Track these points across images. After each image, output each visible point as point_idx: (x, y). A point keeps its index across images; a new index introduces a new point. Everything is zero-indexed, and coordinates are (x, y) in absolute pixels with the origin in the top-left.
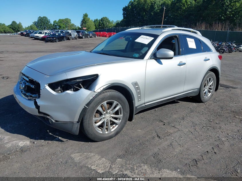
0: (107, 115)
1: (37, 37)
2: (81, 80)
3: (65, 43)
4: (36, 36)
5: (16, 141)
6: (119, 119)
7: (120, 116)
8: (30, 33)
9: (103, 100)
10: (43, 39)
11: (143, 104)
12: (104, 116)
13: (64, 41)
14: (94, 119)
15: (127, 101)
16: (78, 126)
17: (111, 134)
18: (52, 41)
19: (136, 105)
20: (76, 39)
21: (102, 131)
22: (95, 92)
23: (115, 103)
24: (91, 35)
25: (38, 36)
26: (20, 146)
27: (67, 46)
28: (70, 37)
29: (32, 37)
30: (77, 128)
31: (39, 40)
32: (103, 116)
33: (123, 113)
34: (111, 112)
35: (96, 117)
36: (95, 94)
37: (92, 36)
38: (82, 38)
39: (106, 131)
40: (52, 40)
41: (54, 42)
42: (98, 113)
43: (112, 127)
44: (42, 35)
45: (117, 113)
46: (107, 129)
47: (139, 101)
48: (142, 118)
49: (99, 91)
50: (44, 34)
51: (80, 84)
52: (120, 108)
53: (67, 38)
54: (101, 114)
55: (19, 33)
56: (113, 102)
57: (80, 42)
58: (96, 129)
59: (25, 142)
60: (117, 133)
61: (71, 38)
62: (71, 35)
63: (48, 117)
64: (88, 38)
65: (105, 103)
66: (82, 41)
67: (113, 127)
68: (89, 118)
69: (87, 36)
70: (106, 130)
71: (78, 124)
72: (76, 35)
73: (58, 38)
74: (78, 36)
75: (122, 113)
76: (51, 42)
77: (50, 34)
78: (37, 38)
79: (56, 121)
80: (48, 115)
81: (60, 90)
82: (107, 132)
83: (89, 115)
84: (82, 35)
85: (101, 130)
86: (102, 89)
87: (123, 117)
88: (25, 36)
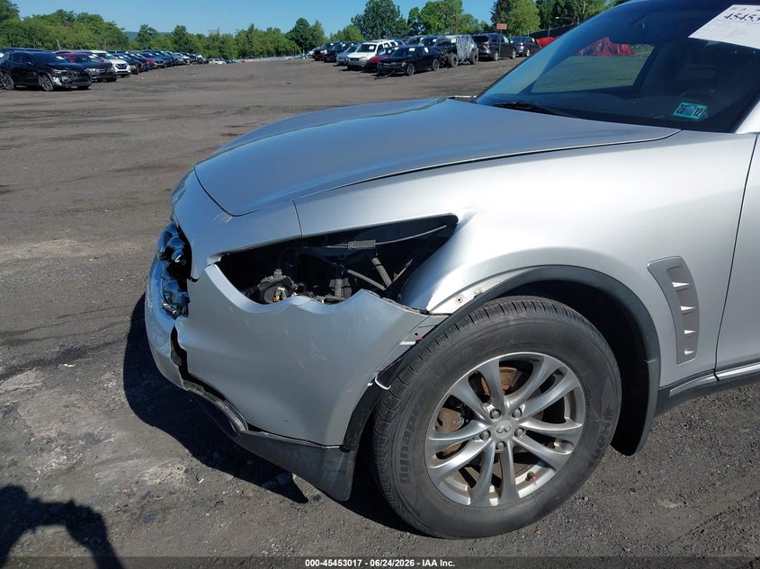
0: (502, 424)
1: (355, 63)
2: (371, 244)
3: (436, 77)
4: (352, 59)
5: (136, 461)
6: (564, 443)
7: (571, 427)
8: (339, 52)
9: (482, 349)
10: (371, 67)
11: (706, 373)
12: (482, 427)
13: (433, 70)
14: (434, 440)
15: (613, 359)
16: (345, 464)
17: (513, 511)
18: (395, 72)
19: (664, 381)
20: (472, 63)
21: (471, 494)
22: (428, 313)
23: (548, 364)
24: (522, 48)
25: (357, 59)
26: (148, 484)
27: (439, 87)
28: (453, 56)
29: (341, 64)
30: (342, 471)
31: (359, 72)
32: (475, 426)
33: (588, 416)
34: (523, 407)
35: (445, 428)
36: (426, 323)
37: (525, 50)
38: (490, 59)
39: (492, 496)
40: (397, 70)
41: (401, 75)
42: (458, 410)
43: (524, 476)
44: (369, 56)
45: (553, 414)
46: (497, 481)
47: (681, 358)
48: (690, 425)
49: (452, 307)
50: (374, 50)
51: (376, 261)
52: (572, 392)
53: (443, 59)
54: (469, 416)
55: (311, 52)
56: (538, 361)
57: (485, 72)
58: (442, 486)
59: (168, 471)
60: (546, 506)
61: (455, 59)
62: (455, 51)
63: (220, 404)
64: (511, 58)
65: (490, 366)
66: (489, 68)
67: (530, 478)
68: (407, 435)
69: (506, 52)
70: (492, 489)
71: (346, 458)
72: (473, 50)
73: (414, 63)
74: (479, 54)
75: (581, 415)
76: (392, 76)
77: (393, 51)
78: (354, 66)
79: (252, 428)
80: (222, 398)
81: (282, 283)
82: (494, 501)
83: (405, 425)
84: (490, 49)
85: (466, 487)
86: (468, 296)
87: (583, 436)
88: (326, 61)
